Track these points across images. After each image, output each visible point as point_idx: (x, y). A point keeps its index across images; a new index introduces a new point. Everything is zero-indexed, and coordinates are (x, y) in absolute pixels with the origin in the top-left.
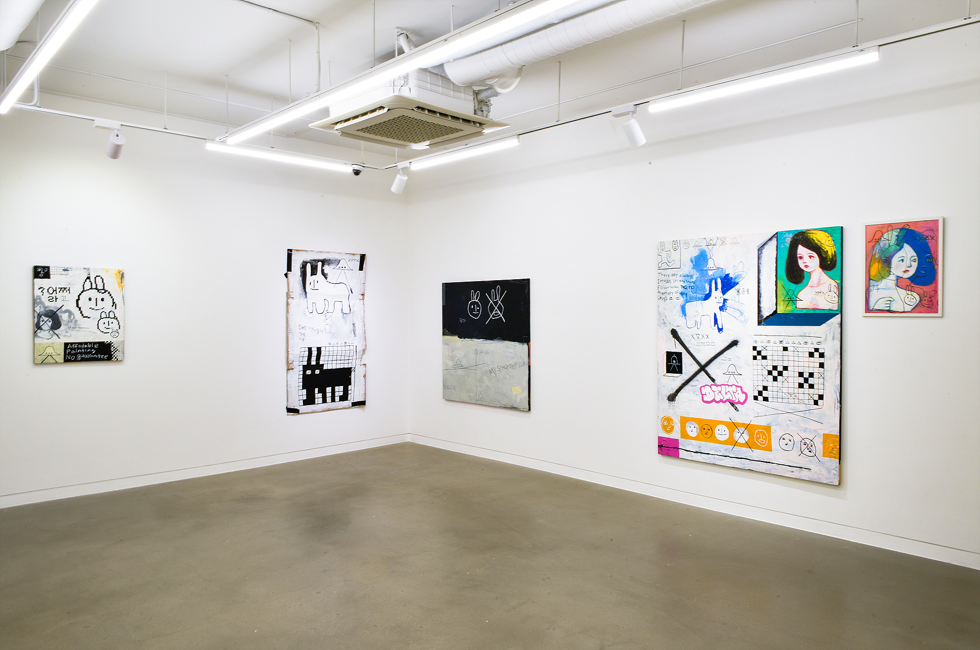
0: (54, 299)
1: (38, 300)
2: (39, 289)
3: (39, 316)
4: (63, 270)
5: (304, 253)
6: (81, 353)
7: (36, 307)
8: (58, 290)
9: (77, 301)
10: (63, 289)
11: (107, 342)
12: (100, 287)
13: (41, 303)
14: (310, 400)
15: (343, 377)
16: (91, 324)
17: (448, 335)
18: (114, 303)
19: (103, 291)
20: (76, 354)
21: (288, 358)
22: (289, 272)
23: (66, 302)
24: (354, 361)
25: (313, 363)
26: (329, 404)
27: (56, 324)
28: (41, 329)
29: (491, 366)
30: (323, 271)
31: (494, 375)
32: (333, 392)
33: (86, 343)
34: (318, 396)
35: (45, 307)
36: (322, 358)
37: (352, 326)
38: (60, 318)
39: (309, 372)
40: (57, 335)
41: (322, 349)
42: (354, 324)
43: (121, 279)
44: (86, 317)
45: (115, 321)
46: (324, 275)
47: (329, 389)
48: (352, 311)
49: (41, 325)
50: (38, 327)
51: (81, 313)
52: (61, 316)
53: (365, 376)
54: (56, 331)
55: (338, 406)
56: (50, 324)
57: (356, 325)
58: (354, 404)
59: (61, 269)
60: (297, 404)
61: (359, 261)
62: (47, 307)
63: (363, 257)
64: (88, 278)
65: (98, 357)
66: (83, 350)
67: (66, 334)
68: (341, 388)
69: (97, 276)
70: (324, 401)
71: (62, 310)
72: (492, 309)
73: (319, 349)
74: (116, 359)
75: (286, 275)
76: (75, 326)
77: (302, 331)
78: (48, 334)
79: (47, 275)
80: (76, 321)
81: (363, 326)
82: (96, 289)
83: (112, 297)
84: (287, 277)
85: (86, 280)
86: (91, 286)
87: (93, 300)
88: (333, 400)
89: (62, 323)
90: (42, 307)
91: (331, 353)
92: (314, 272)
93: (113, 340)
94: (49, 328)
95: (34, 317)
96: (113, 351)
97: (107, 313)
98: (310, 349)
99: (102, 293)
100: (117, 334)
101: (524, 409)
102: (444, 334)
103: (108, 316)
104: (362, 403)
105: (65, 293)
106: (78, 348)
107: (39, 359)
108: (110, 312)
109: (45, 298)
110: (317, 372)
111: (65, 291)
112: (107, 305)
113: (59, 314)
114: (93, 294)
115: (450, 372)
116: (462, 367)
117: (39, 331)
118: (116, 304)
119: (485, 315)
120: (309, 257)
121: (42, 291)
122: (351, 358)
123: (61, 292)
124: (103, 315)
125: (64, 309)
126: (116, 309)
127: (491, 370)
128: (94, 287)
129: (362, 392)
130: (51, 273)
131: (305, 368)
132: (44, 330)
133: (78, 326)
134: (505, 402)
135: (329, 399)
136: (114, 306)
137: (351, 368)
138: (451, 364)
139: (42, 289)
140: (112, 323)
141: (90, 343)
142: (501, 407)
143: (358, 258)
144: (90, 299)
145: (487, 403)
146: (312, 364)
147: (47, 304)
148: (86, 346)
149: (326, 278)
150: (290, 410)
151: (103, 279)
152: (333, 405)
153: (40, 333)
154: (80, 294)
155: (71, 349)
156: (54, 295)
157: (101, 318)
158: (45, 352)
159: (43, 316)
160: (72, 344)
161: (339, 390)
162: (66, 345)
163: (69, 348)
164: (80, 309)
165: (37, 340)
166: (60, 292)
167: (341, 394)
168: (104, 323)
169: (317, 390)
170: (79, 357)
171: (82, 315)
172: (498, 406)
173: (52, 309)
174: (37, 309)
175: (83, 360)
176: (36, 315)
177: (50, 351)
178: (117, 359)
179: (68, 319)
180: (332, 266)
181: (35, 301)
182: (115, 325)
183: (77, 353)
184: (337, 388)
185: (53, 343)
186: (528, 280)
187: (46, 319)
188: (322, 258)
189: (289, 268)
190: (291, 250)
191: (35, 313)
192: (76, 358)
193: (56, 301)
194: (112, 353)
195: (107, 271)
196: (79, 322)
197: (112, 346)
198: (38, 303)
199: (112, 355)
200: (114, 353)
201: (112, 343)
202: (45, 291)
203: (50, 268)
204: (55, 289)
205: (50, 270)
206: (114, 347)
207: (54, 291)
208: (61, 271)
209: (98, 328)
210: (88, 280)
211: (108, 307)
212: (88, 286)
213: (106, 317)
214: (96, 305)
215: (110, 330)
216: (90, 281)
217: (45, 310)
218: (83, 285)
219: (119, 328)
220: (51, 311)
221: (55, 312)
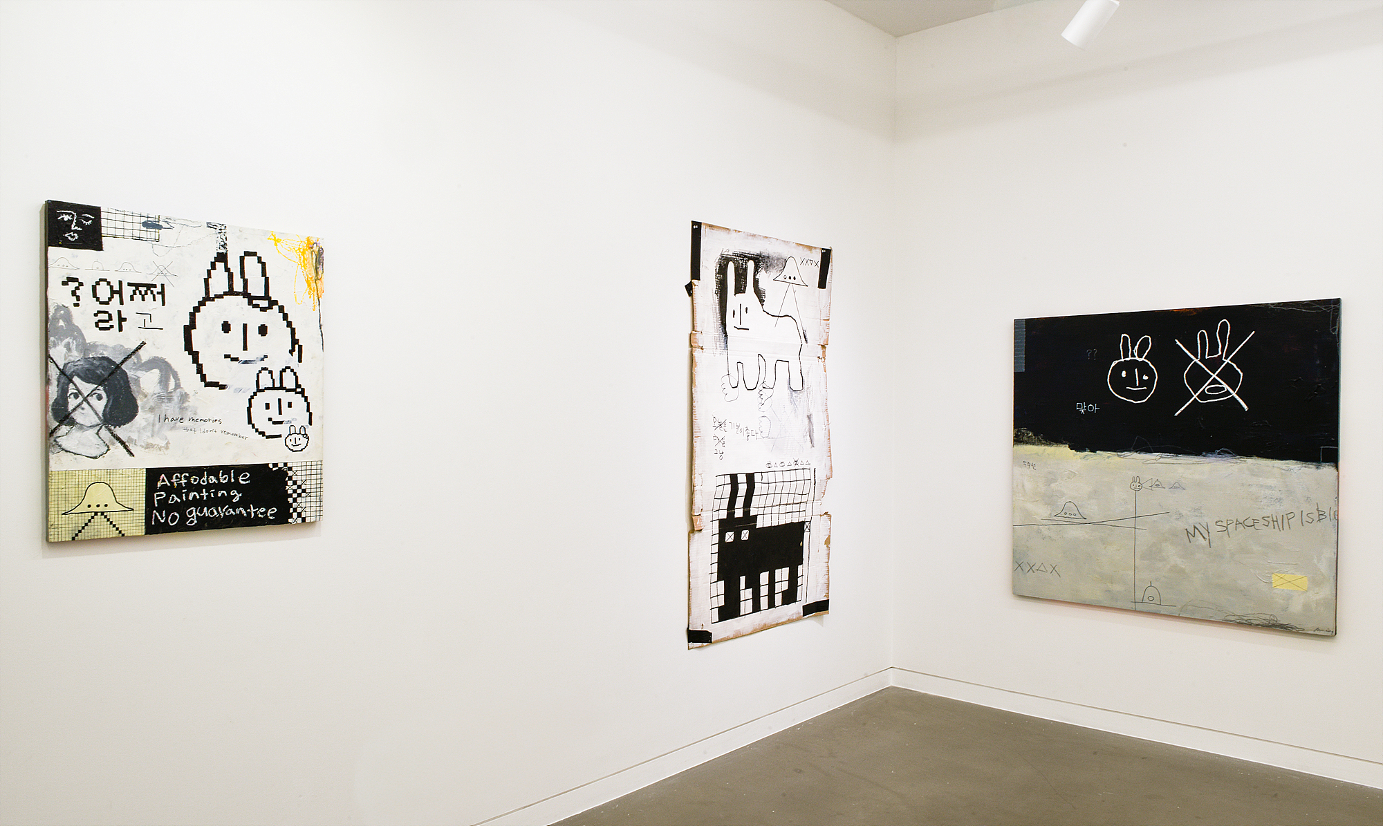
0: (115, 322)
1: (61, 323)
2: (64, 283)
3: (66, 377)
4: (145, 224)
5: (722, 234)
6: (198, 503)
7: (55, 345)
8: (128, 291)
9: (188, 330)
10: (143, 289)
11: (275, 465)
12: (256, 289)
13: (74, 331)
15: (789, 545)
16: (228, 406)
17: (1033, 444)
18: (295, 341)
19: (265, 304)
20: (182, 507)
21: (691, 504)
22: (695, 282)
23: (154, 333)
24: (809, 505)
25: (739, 513)
26: (764, 615)
27: (121, 408)
28: (72, 423)
29: (1193, 521)
30: (756, 282)
31: (1205, 543)
32: (772, 584)
33: (213, 470)
34: (746, 596)
35: (85, 348)
36: (755, 501)
37: (806, 421)
38: (133, 387)
39: (729, 537)
40: (122, 443)
41: (757, 478)
42: (809, 417)
43: (316, 269)
44: (215, 384)
45: (297, 399)
46: (759, 293)
47: (764, 577)
48: (805, 386)
49: (70, 408)
50: (61, 414)
51: (200, 369)
52: (137, 380)
53: (827, 542)
54: (121, 431)
55: (780, 618)
56: (100, 406)
57: (814, 419)
58: (808, 611)
59: (137, 220)
60: (706, 619)
61: (819, 264)
62: (94, 346)
63: (826, 255)
64: (222, 257)
65: (249, 514)
66: (205, 494)
67: (151, 441)
68: (786, 572)
69: (248, 254)
70: (756, 608)
71: (139, 358)
72: (1198, 377)
73: (750, 478)
74: (300, 520)
75: (689, 288)
76: (181, 415)
77: (720, 433)
78: (96, 440)
79: (91, 238)
80: (184, 397)
81: (826, 423)
82: (245, 294)
83: (289, 324)
84: (690, 295)
85: (213, 266)
86: (231, 286)
87: (236, 330)
88: (771, 604)
89: (139, 403)
90: (73, 346)
91: (771, 489)
92: (740, 289)
93: (293, 459)
94: (96, 420)
95: (47, 381)
96: (291, 496)
97: (276, 376)
98: (734, 478)
99: (263, 309)
100: (304, 441)
101: (1318, 629)
102: (1018, 440)
103: (277, 385)
104: (821, 606)
105: (150, 305)
106: (190, 487)
107: (64, 527)
108: (284, 370)
109: (84, 316)
110: (745, 536)
111: (149, 297)
112: (276, 347)
113: (130, 373)
114: (235, 310)
115: (1039, 532)
116: (1083, 521)
117: (64, 429)
118: (300, 347)
120: (734, 246)
121: (74, 293)
122: (804, 498)
123: (138, 297)
124: (265, 381)
125: (145, 355)
126: (300, 361)
127: (1191, 530)
128: (238, 286)
129: (823, 580)
130: (104, 231)
131: (724, 526)
132: (81, 427)
133: (189, 414)
134: (1240, 609)
135: (764, 602)
136: (296, 353)
137: (803, 523)
138: (1041, 512)
139: (73, 285)
140: (290, 405)
141: (226, 469)
142: (1227, 623)
143: (817, 257)
144: (226, 327)
145: (1175, 611)
146: (736, 516)
147: (92, 335)
148: (213, 480)
149: (762, 301)
150: (695, 637)
151: (264, 265)
152: (772, 615)
153: (68, 438)
154: (197, 309)
155: (169, 490)
156: (114, 307)
157: (259, 390)
158: (85, 503)
159: (76, 379)
160: (169, 472)
162: (153, 475)
163: (164, 488)
164: (196, 360)
165: (59, 462)
166: (132, 298)
167: (786, 586)
168: (267, 406)
169: (743, 579)
170: (193, 514)
171: (203, 378)
172: (1218, 619)
173: (106, 354)
174: (59, 353)
175: (206, 524)
176: (54, 373)
177: (100, 496)
178: (304, 520)
179: (158, 389)
180: (774, 273)
181: (51, 327)
182: (296, 414)
183: (189, 504)
184: (778, 572)
185: (109, 472)
186: (1337, 302)
187: (86, 388)
188: (754, 251)
189: (695, 273)
190: (699, 224)
191: (52, 366)
192: (184, 518)
193: (121, 329)
194: (290, 500)
195: (277, 241)
196: (191, 402)
197: (290, 478)
198: (62, 334)
199: (291, 505)
200: (295, 500)
201: (290, 469)
202: (85, 292)
203: (103, 215)
204: (116, 288)
205: (103, 223)
206: (295, 483)
207: (113, 292)
208: (137, 226)
209: (250, 422)
210: (220, 265)
211: (279, 356)
212: (219, 283)
213: (274, 388)
214: (245, 348)
215: (282, 430)
216: (227, 269)
217: (86, 359)
218: (206, 281)
219: (310, 423)
220: (106, 363)
221: (118, 367)
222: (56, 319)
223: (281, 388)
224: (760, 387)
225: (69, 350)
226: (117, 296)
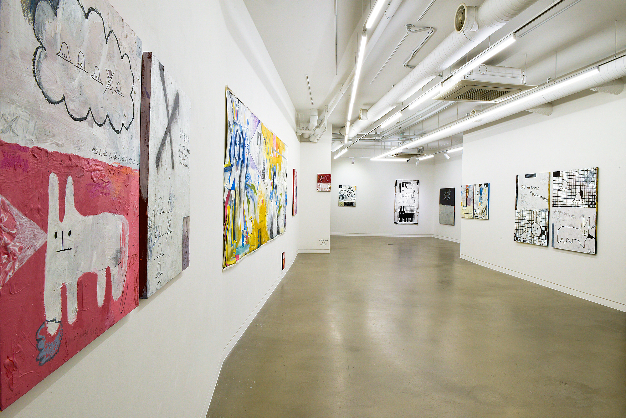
0: (343, 192)
5: (401, 181)
9: (347, 193)
11: (352, 202)
12: (351, 190)
14: (401, 221)
15: (411, 215)
16: (349, 198)
20: (346, 204)
21: (395, 209)
23: (345, 193)
25: (402, 211)
26: (406, 223)
27: (343, 198)
30: (406, 185)
32: (408, 219)
34: (403, 220)
36: (405, 209)
39: (401, 213)
40: (343, 200)
43: (356, 188)
45: (354, 198)
46: (406, 187)
47: (407, 218)
48: (414, 197)
50: (340, 198)
53: (418, 216)
57: (415, 201)
58: (414, 223)
60: (397, 221)
63: (418, 181)
64: (349, 188)
65: (350, 205)
68: (410, 218)
70: (405, 221)
71: (344, 195)
73: (404, 207)
75: (395, 187)
76: (346, 198)
77: (399, 202)
78: (341, 200)
79: (342, 187)
81: (418, 201)
83: (354, 192)
88: (408, 221)
91: (407, 208)
92: (403, 186)
93: (354, 202)
98: (401, 207)
100: (354, 200)
101: (453, 225)
104: (417, 223)
107: (340, 205)
109: (341, 192)
110: (403, 213)
111: (345, 191)
119: (447, 198)
122: (413, 210)
126: (354, 195)
127: (448, 214)
129: (417, 220)
131: (400, 212)
135: (406, 221)
137: (414, 213)
139: (341, 190)
142: (449, 225)
143: (417, 181)
144: (349, 193)
147: (341, 193)
148: (348, 203)
150: (395, 223)
151: (352, 188)
152: (408, 223)
154: (348, 191)
157: (351, 197)
161: (410, 219)
162: (345, 202)
165: (339, 201)
167: (410, 220)
169: (403, 218)
171: (348, 196)
175: (348, 206)
177: (341, 203)
180: (409, 184)
181: (339, 193)
188: (406, 182)
189: (396, 185)
190: (397, 180)
191: (339, 195)
199: (353, 205)
211: (353, 194)
224: (406, 197)
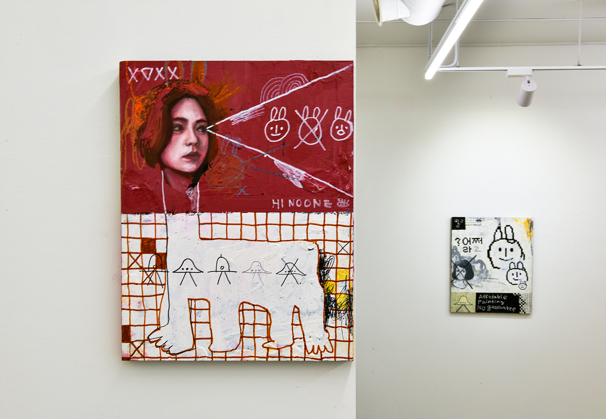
0: (468, 250)
1: (455, 251)
2: (456, 240)
4: (477, 221)
6: (491, 304)
7: (453, 257)
8: (472, 240)
9: (489, 251)
10: (476, 240)
11: (515, 294)
12: (510, 237)
13: (458, 253)
16: (500, 274)
18: (522, 253)
19: (512, 241)
20: (486, 305)
23: (479, 252)
27: (470, 275)
28: (457, 279)
33: (495, 294)
35: (461, 257)
38: (473, 269)
40: (470, 285)
43: (530, 229)
44: (496, 267)
45: (523, 272)
49: (457, 274)
50: (454, 276)
51: (492, 263)
52: (474, 267)
54: (469, 282)
56: (464, 274)
59: (475, 219)
62: (463, 257)
64: (499, 228)
65: (506, 309)
66: (493, 302)
67: (478, 285)
69: (507, 226)
71: (475, 260)
74: (523, 313)
76: (486, 277)
78: (463, 284)
79: (463, 226)
80: (487, 272)
82: (506, 239)
83: (521, 248)
85: (496, 231)
86: (502, 237)
87: (503, 250)
89: (475, 273)
90: (458, 257)
93: (521, 292)
94: (463, 278)
95: (451, 267)
96: (520, 304)
97: (516, 264)
99: (512, 243)
100: (525, 286)
103: (516, 267)
105: (478, 244)
106: (489, 299)
107: (455, 308)
108: (518, 263)
109: (460, 249)
111: (478, 242)
112: (516, 256)
113: (472, 265)
114: (503, 244)
117: (455, 280)
118: (524, 255)
121: (458, 242)
123: (475, 242)
124: (512, 266)
125: (476, 259)
126: (524, 259)
128: (504, 237)
130: (466, 224)
132: (459, 280)
133: (489, 277)
136: (523, 257)
139: (458, 240)
140: (520, 274)
141: (500, 294)
144: (500, 250)
147: (463, 254)
148: (495, 297)
151: (512, 229)
153: (456, 283)
154: (491, 245)
155: (482, 299)
156: (468, 246)
157: (510, 269)
158: (460, 302)
159: (458, 267)
160: (483, 294)
162: (478, 295)
163: (481, 299)
164: (491, 260)
165: (454, 290)
166: (473, 243)
168: (513, 274)
170: (489, 308)
171: (493, 266)
173: (466, 259)
174: (454, 259)
175: (493, 311)
176: (453, 265)
177: (463, 300)
178: (525, 313)
179: (480, 269)
181: (452, 252)
182: (523, 277)
183: (488, 305)
185: (466, 293)
187: (461, 269)
191: (452, 263)
192: (487, 309)
193: (470, 252)
194: (520, 306)
195: (517, 221)
196: (489, 273)
197: (520, 298)
198: (455, 254)
199: (520, 307)
200: (522, 306)
201: (520, 295)
202: (461, 242)
203: (466, 219)
204: (469, 240)
205: (466, 221)
206: (522, 300)
207: (468, 241)
208: (475, 221)
209: (507, 279)
210: (499, 230)
211: (517, 258)
212: (498, 236)
213: (515, 269)
214: (506, 256)
215: (518, 282)
216: (501, 231)
217: (461, 261)
218: (494, 236)
219: (527, 280)
220: (466, 262)
221: (469, 263)
222: (453, 250)
223: (518, 268)
225: (456, 258)
226: (469, 242)
